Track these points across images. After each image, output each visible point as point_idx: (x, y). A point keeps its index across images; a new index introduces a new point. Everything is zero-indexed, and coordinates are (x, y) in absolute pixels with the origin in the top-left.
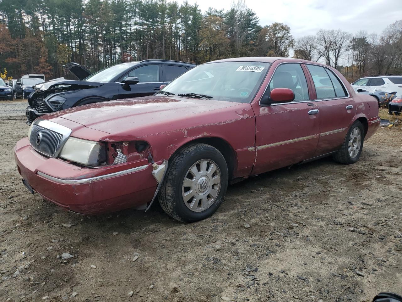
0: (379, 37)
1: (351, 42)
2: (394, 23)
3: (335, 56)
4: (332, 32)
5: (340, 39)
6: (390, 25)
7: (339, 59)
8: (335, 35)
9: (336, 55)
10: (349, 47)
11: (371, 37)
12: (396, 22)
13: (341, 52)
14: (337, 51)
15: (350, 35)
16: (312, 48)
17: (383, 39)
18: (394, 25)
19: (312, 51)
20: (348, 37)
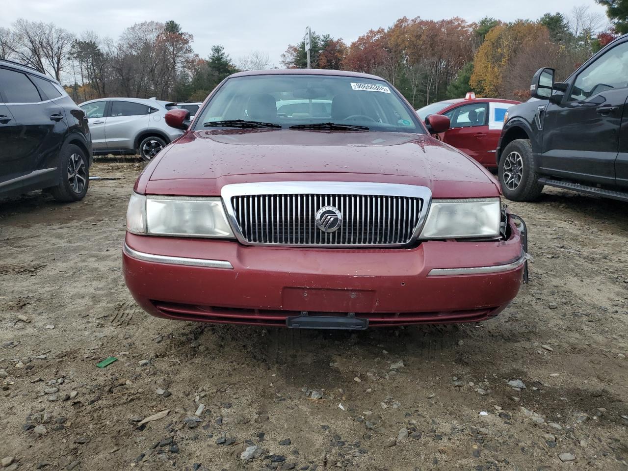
0: (116, 44)
1: (73, 47)
2: (133, 26)
3: (54, 67)
4: (41, 26)
5: (57, 39)
6: (128, 28)
7: (61, 72)
8: (47, 32)
9: (56, 66)
10: (72, 54)
11: (105, 43)
12: (136, 25)
13: (62, 61)
14: (56, 59)
15: (71, 35)
16: (7, 50)
17: (120, 47)
18: (133, 28)
19: (8, 54)
20: (69, 37)
